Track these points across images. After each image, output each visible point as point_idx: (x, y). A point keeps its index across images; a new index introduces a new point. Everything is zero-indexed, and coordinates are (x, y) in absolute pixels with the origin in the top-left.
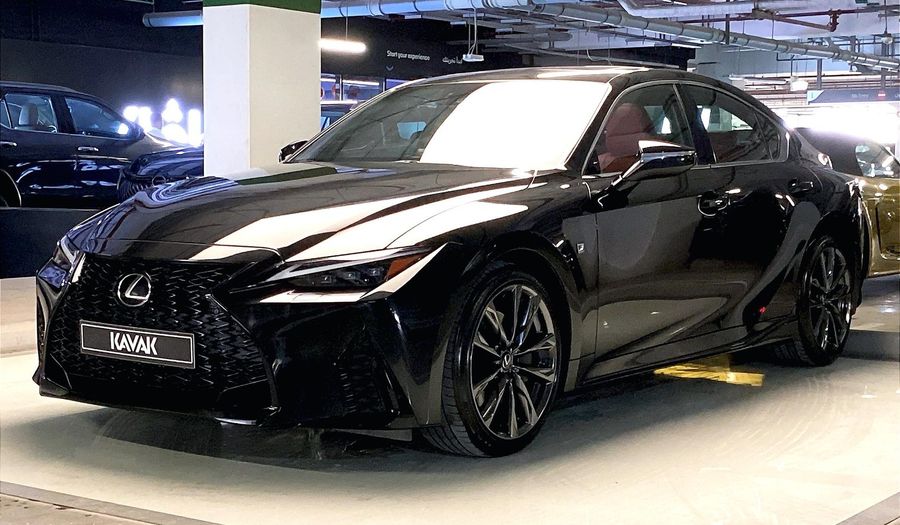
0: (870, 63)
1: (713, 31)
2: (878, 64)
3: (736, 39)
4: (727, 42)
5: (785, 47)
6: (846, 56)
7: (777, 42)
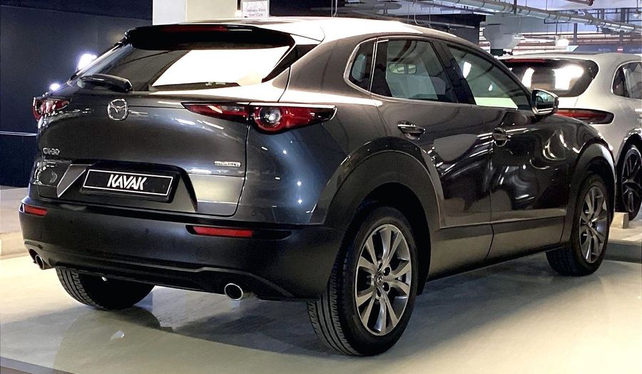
0: (614, 27)
1: (504, 4)
2: (619, 28)
3: (521, 10)
4: (515, 12)
5: (555, 16)
6: (597, 22)
7: (550, 12)
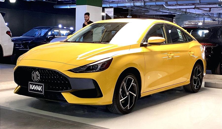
1: (182, 11)
2: (218, 19)
3: (188, 13)
4: (186, 14)
5: (198, 15)
